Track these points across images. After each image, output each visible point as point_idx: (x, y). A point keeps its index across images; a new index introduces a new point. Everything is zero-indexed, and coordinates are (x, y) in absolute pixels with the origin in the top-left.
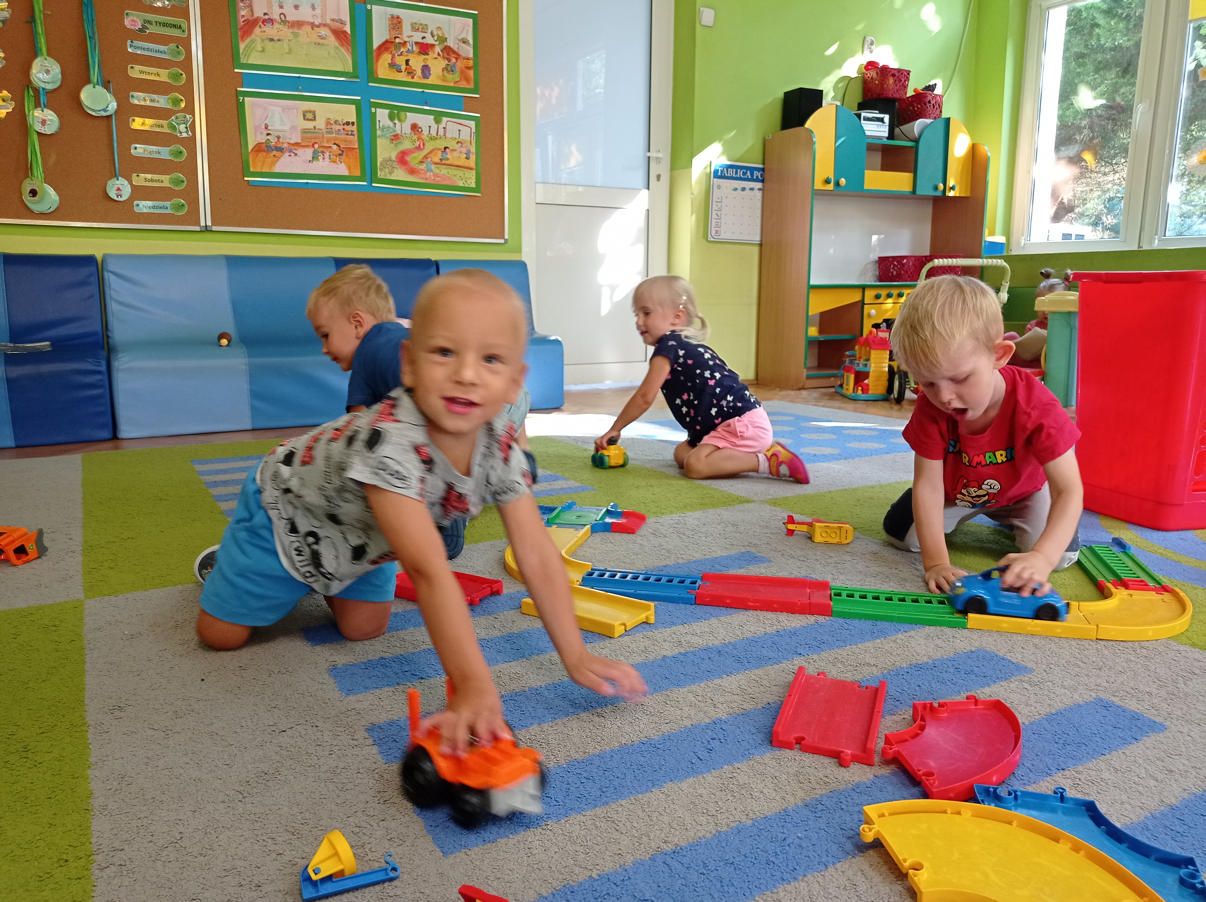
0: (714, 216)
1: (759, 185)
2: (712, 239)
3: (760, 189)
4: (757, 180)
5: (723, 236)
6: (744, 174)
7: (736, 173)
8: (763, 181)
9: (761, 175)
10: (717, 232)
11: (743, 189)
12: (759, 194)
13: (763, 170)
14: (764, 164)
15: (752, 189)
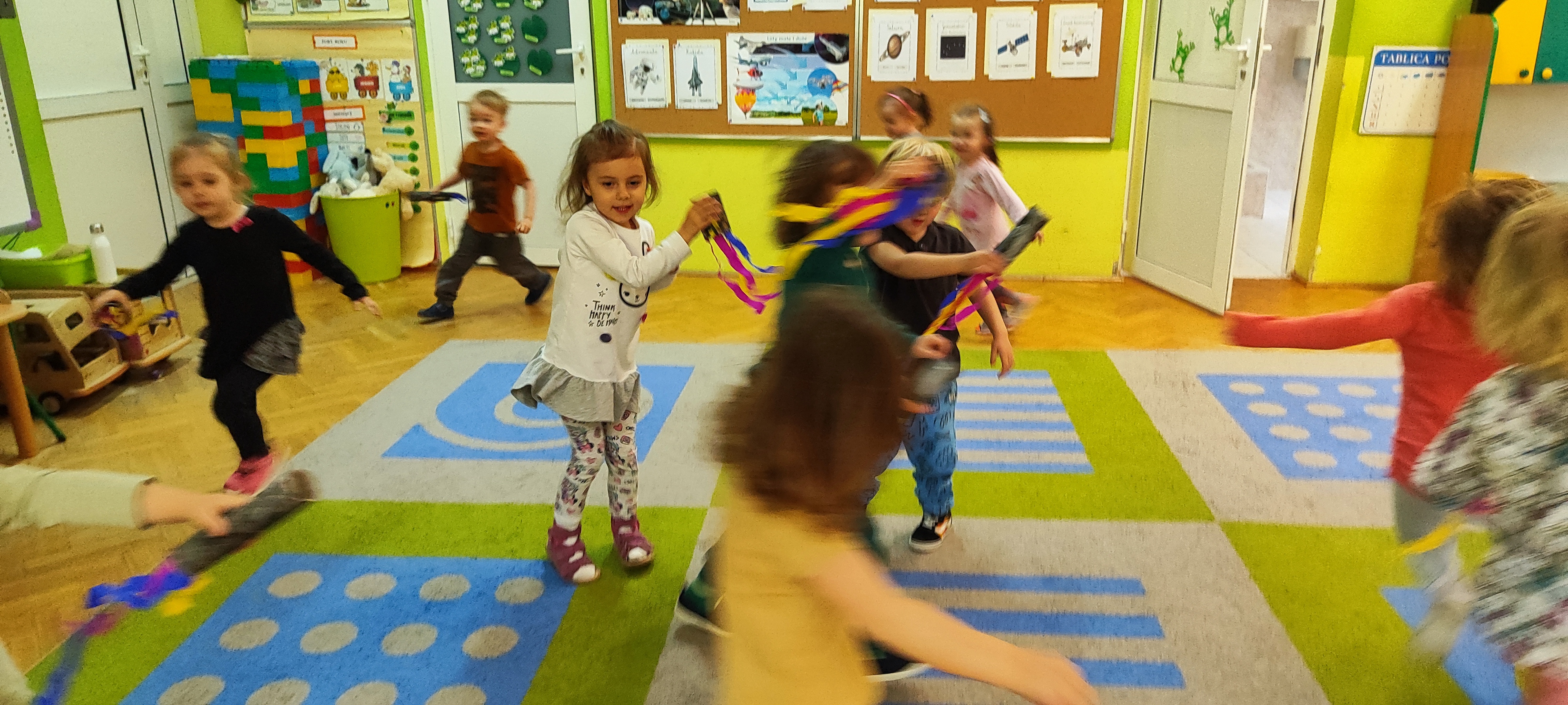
0: (1370, 106)
1: (1442, 70)
2: (1364, 132)
3: (1441, 75)
4: (1439, 64)
5: (1380, 129)
6: (1419, 59)
7: (1408, 58)
8: (1447, 65)
9: (1446, 59)
10: (1372, 124)
11: (1417, 76)
12: (1440, 82)
13: (1449, 53)
14: (1451, 44)
15: (1430, 75)
